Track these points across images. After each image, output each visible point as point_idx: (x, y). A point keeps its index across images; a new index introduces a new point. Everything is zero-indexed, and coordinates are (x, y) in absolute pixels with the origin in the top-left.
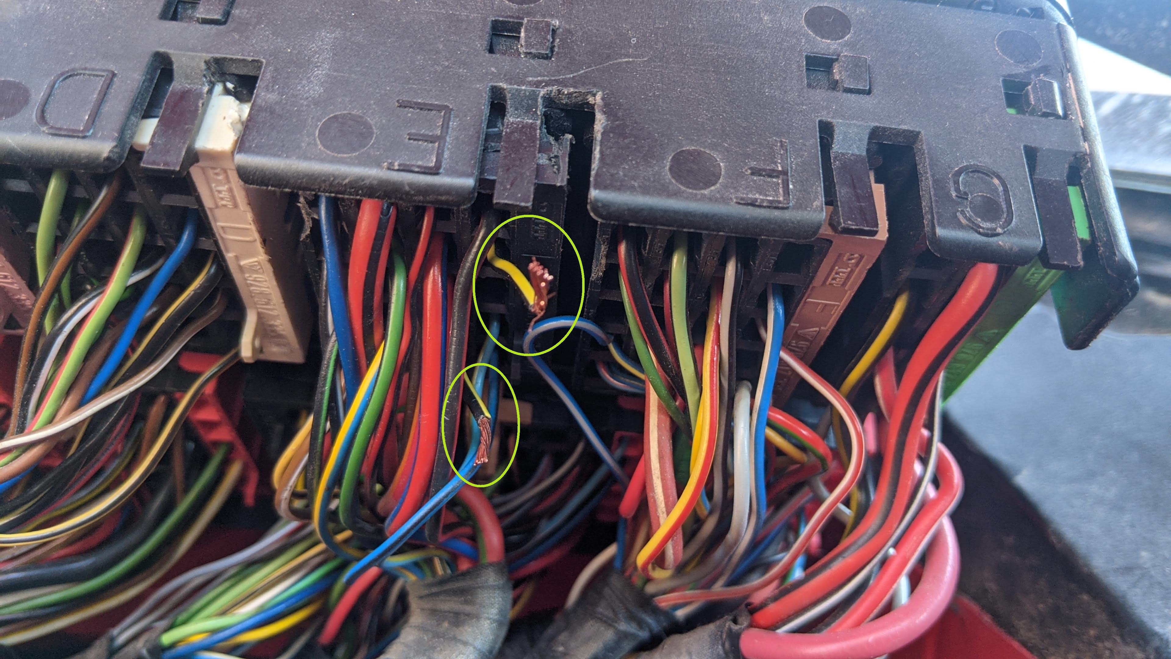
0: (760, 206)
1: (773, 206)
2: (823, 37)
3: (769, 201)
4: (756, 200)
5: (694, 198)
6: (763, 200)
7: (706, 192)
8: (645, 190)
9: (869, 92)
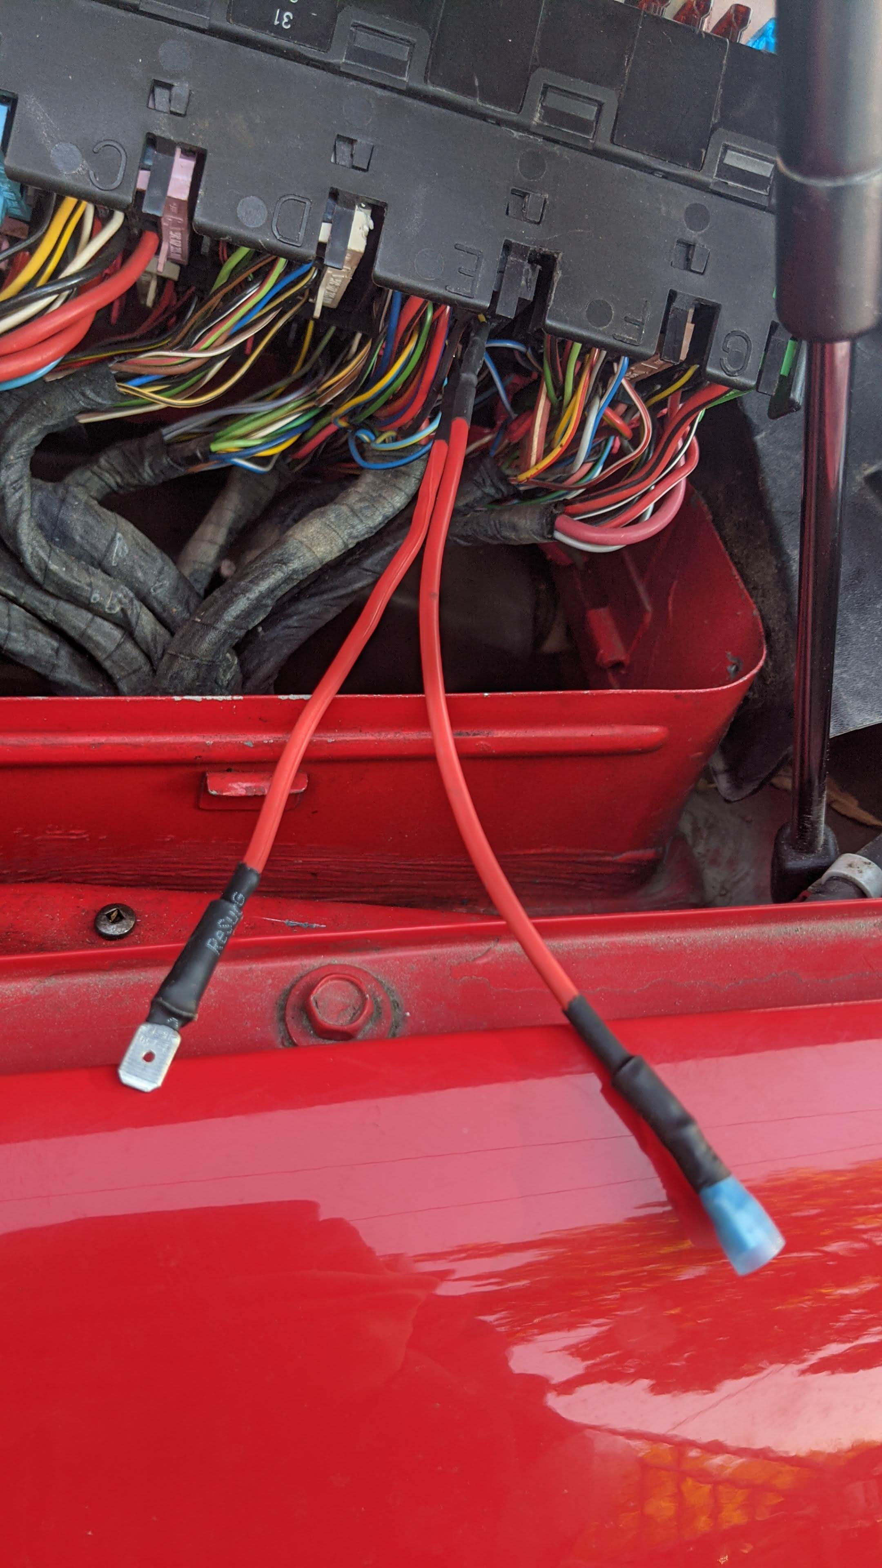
0: (625, 343)
1: (631, 343)
2: (690, 229)
3: (631, 340)
4: (624, 338)
5: (595, 331)
6: (627, 339)
7: (601, 329)
8: (572, 323)
9: (702, 274)
